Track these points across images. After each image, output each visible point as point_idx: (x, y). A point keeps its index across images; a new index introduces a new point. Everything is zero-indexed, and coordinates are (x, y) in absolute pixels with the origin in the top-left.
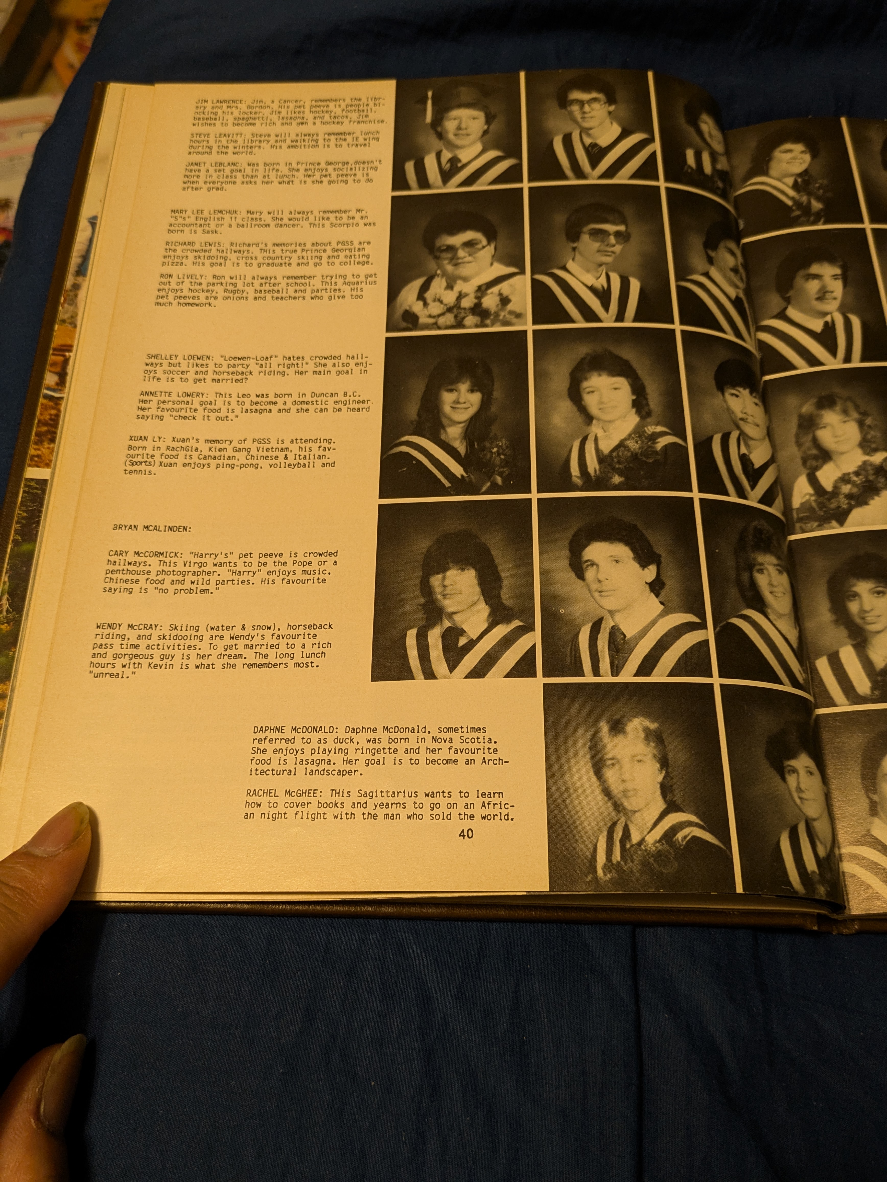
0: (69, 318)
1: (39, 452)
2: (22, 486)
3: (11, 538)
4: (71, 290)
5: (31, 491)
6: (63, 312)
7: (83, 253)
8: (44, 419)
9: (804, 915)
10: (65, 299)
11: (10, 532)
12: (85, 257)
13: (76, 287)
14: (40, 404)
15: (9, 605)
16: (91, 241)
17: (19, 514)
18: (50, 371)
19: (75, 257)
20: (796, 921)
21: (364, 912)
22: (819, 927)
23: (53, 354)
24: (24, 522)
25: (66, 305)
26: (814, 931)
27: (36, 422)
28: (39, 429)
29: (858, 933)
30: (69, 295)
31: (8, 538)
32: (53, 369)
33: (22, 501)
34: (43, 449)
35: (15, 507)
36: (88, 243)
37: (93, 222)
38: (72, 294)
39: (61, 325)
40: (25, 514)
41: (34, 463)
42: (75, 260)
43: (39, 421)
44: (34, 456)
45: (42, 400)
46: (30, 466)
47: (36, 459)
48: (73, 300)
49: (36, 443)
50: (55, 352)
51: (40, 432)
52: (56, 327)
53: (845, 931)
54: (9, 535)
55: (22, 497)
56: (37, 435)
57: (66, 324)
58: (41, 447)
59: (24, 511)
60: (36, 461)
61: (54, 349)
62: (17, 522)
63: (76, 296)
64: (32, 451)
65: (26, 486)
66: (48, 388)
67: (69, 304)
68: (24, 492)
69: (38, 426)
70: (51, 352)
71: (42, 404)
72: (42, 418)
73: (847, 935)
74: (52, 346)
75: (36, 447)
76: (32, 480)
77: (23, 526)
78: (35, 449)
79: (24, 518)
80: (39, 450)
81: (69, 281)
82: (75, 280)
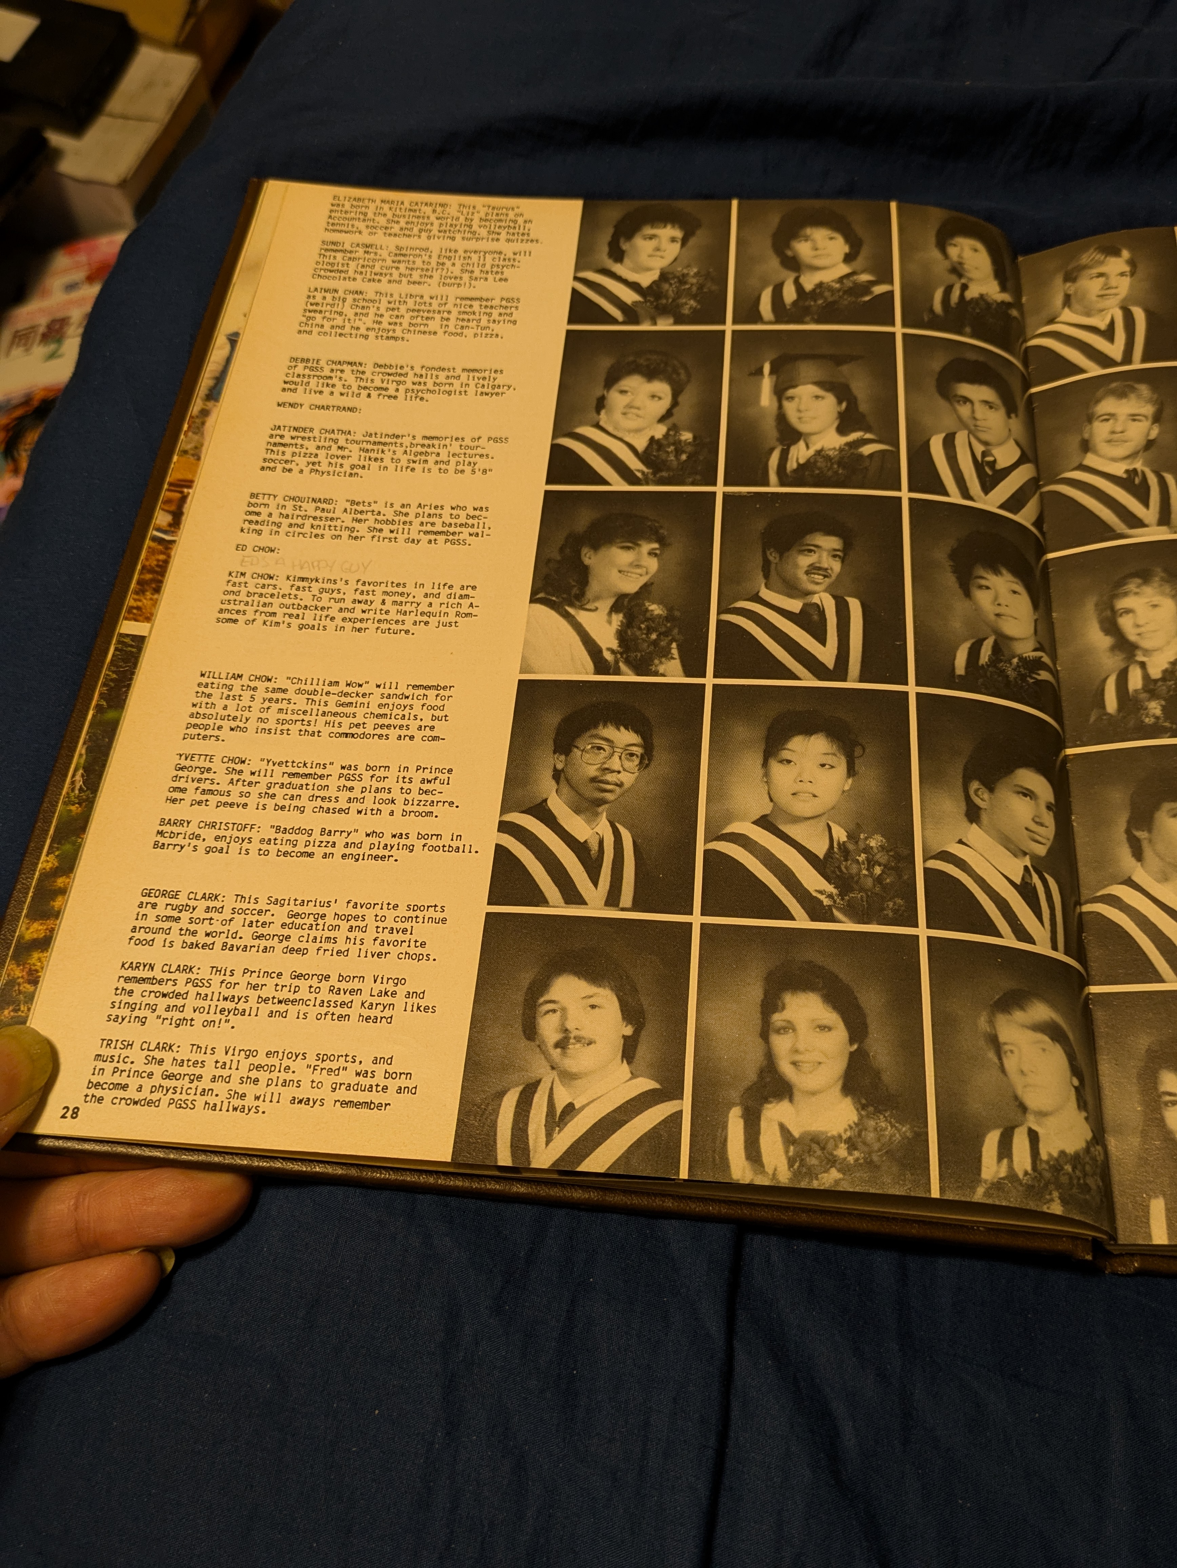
0: (191, 449)
1: (139, 604)
2: (114, 641)
3: (94, 703)
4: (197, 417)
5: (124, 649)
6: (184, 441)
7: (217, 375)
8: (150, 565)
9: (1074, 1237)
10: (189, 427)
11: (93, 696)
12: (220, 379)
13: (205, 413)
14: (145, 547)
15: (83, 782)
16: (228, 361)
17: (108, 675)
18: (163, 510)
19: (208, 378)
20: (1063, 1246)
21: (489, 1189)
23: (168, 490)
24: (112, 684)
25: (190, 434)
27: (139, 567)
28: (142, 577)
29: (1139, 1273)
30: (194, 422)
31: (90, 704)
32: (166, 508)
33: (112, 660)
34: (145, 601)
35: (102, 667)
36: (223, 363)
37: (233, 340)
38: (198, 420)
39: (181, 456)
40: (115, 676)
41: (131, 616)
42: (205, 382)
43: (143, 567)
44: (133, 608)
45: (148, 542)
46: (126, 619)
47: (135, 611)
48: (199, 427)
49: (137, 593)
50: (173, 488)
51: (143, 579)
52: (175, 458)
53: (1121, 1269)
54: (91, 699)
55: (113, 655)
56: (139, 582)
57: (187, 456)
58: (142, 598)
59: (114, 672)
60: (134, 614)
61: (170, 484)
62: (104, 685)
63: (203, 423)
64: (130, 601)
65: (119, 642)
66: (159, 529)
67: (194, 433)
68: (116, 649)
69: (141, 573)
70: (166, 486)
71: (149, 547)
72: (147, 563)
73: (1122, 1275)
74: (168, 479)
75: (136, 597)
76: (128, 635)
77: (111, 689)
78: (135, 600)
79: (112, 680)
80: (140, 600)
81: (196, 405)
82: (205, 405)
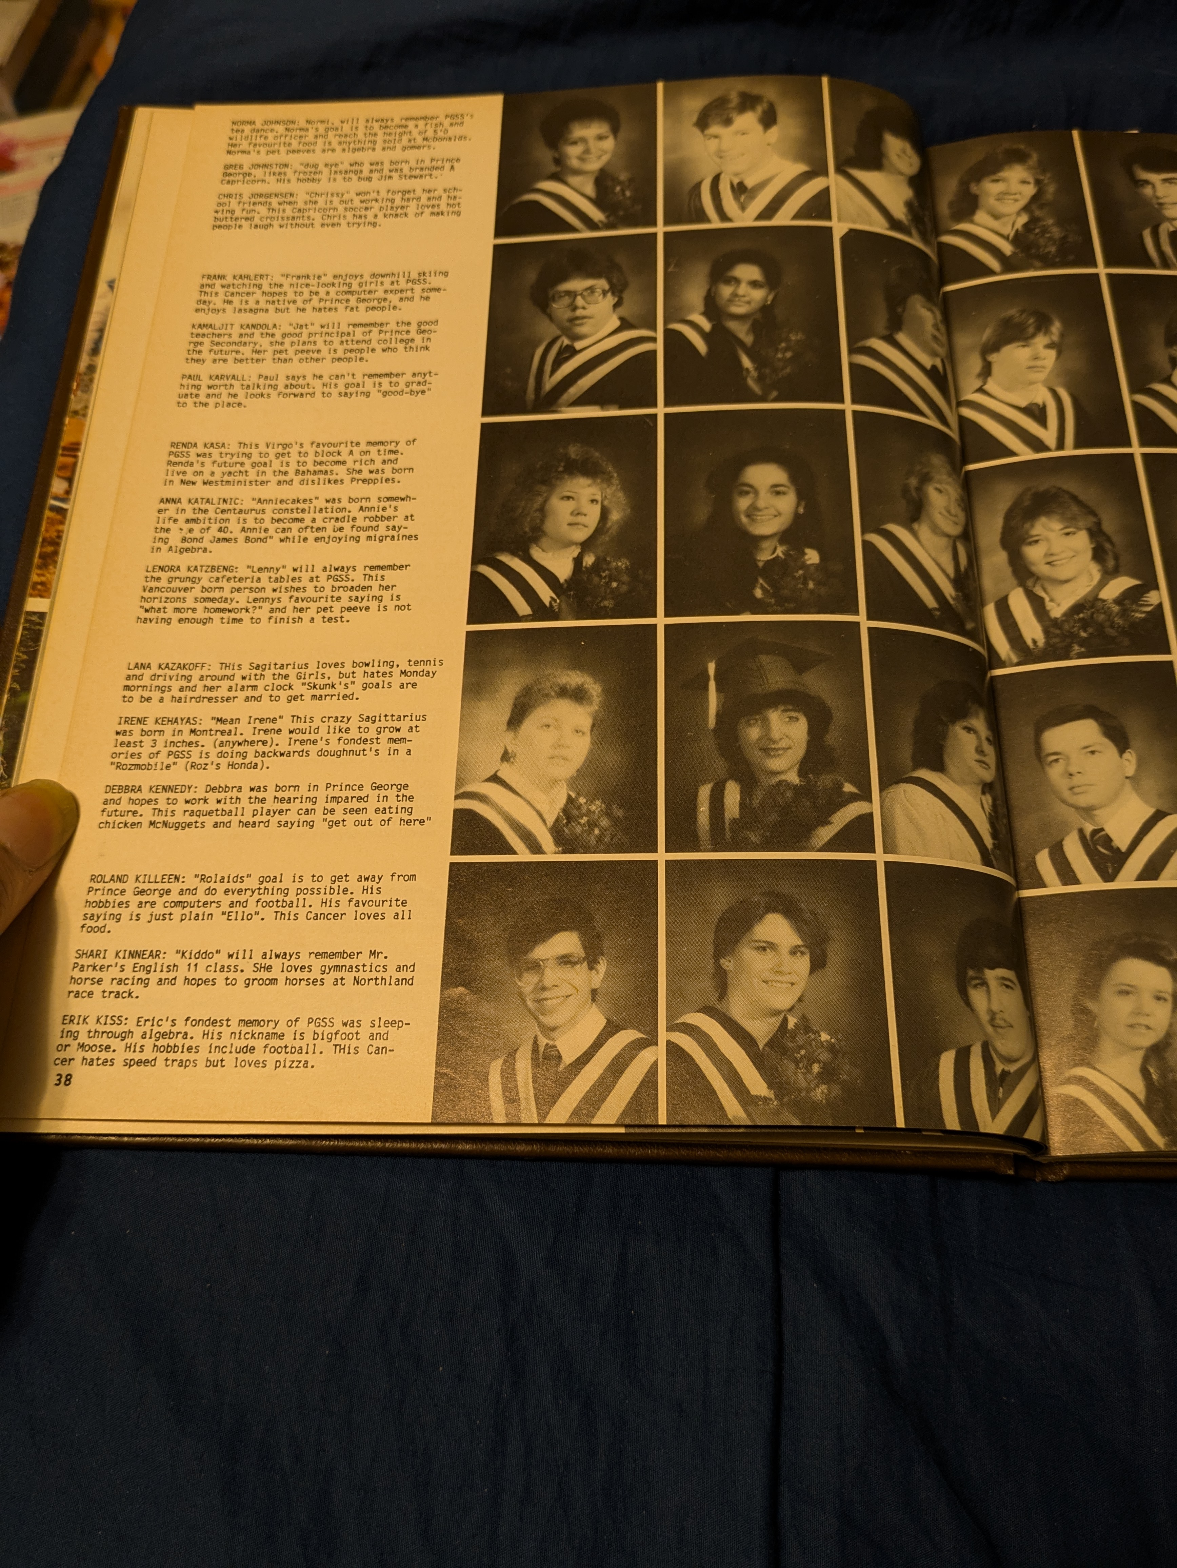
0: (82, 409)
1: (43, 579)
2: (22, 620)
3: (8, 686)
4: (85, 374)
5: (33, 627)
6: (74, 403)
7: (102, 326)
8: (50, 537)
9: (996, 1155)
10: (78, 385)
11: (6, 678)
13: (91, 369)
14: (45, 517)
15: (4, 770)
17: (17, 656)
18: (59, 477)
19: (92, 331)
20: (988, 1163)
21: (435, 1149)
22: (1015, 1171)
23: (63, 455)
24: (24, 666)
25: (79, 393)
26: (1009, 1175)
27: (40, 540)
28: (44, 550)
29: (1068, 1180)
30: (83, 380)
31: (4, 687)
32: (61, 474)
33: (21, 641)
34: (48, 575)
35: (13, 648)
37: (112, 287)
38: (86, 378)
39: (73, 417)
40: (25, 657)
41: (36, 592)
42: (90, 335)
43: (44, 540)
44: (37, 583)
45: (48, 513)
46: (31, 596)
47: (39, 587)
48: (87, 387)
49: (40, 567)
50: (67, 453)
51: (45, 553)
52: (67, 420)
53: (1051, 1177)
54: (5, 682)
55: (22, 635)
56: (40, 557)
57: (80, 417)
58: (45, 573)
59: (24, 653)
60: (39, 590)
61: (64, 449)
62: (16, 667)
63: (91, 380)
64: (34, 578)
65: (26, 621)
66: (56, 498)
67: (83, 391)
68: (24, 629)
69: (42, 546)
70: (60, 452)
71: (48, 518)
72: (48, 535)
73: (1052, 1183)
74: (63, 443)
75: (39, 572)
76: (34, 613)
77: (22, 671)
78: (38, 575)
79: (23, 661)
80: (43, 575)
81: (84, 361)
82: (91, 360)
